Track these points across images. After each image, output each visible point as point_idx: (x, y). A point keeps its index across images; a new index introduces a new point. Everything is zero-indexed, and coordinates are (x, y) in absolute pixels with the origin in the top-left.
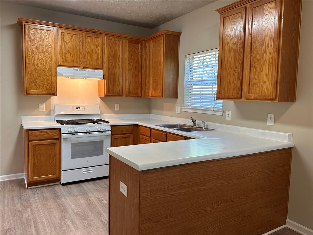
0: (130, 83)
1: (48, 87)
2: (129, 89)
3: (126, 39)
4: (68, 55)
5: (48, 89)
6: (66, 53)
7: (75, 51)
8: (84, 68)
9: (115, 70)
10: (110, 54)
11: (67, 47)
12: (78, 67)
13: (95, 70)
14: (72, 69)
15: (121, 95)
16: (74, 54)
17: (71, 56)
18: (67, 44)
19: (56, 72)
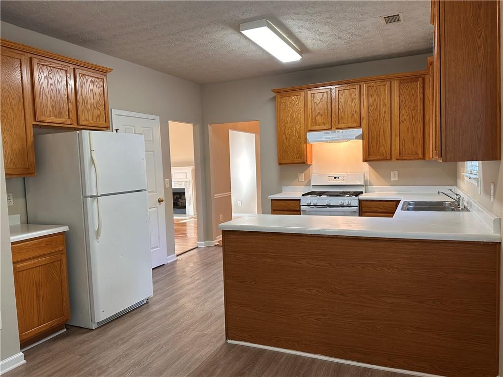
0: (404, 140)
1: (298, 155)
2: (401, 149)
3: (396, 80)
4: (319, 117)
5: (299, 158)
6: (317, 116)
7: (326, 112)
8: (337, 129)
9: (378, 125)
10: (371, 106)
11: (317, 108)
12: (330, 129)
13: (351, 130)
14: (323, 132)
15: (388, 158)
16: (325, 115)
17: (321, 118)
18: (317, 105)
19: (306, 139)
